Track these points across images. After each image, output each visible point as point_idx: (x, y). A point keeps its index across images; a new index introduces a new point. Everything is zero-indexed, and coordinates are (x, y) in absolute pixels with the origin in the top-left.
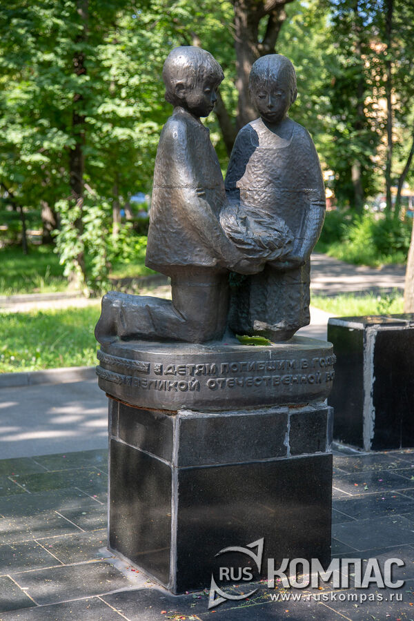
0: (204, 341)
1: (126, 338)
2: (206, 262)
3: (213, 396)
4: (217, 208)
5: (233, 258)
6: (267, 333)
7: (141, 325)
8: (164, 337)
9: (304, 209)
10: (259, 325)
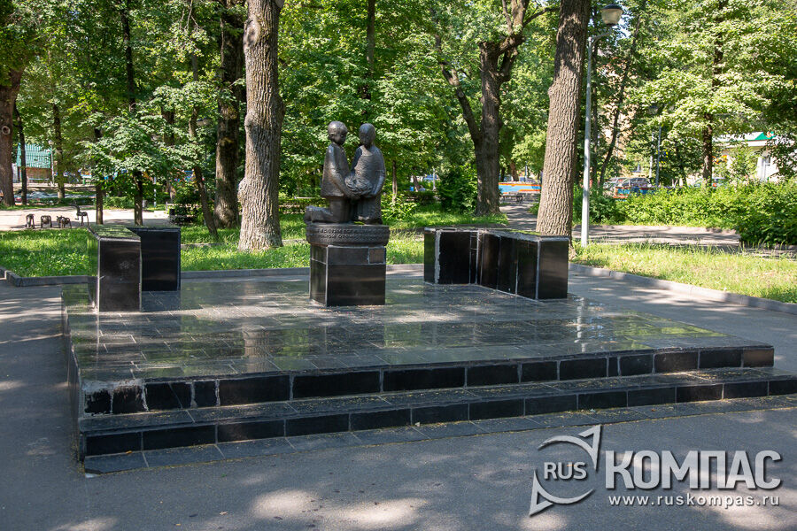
0: (340, 223)
1: (314, 222)
2: (339, 194)
3: (341, 241)
4: (344, 177)
5: (348, 193)
6: (363, 221)
7: (319, 218)
8: (327, 222)
9: (378, 178)
10: (360, 218)
